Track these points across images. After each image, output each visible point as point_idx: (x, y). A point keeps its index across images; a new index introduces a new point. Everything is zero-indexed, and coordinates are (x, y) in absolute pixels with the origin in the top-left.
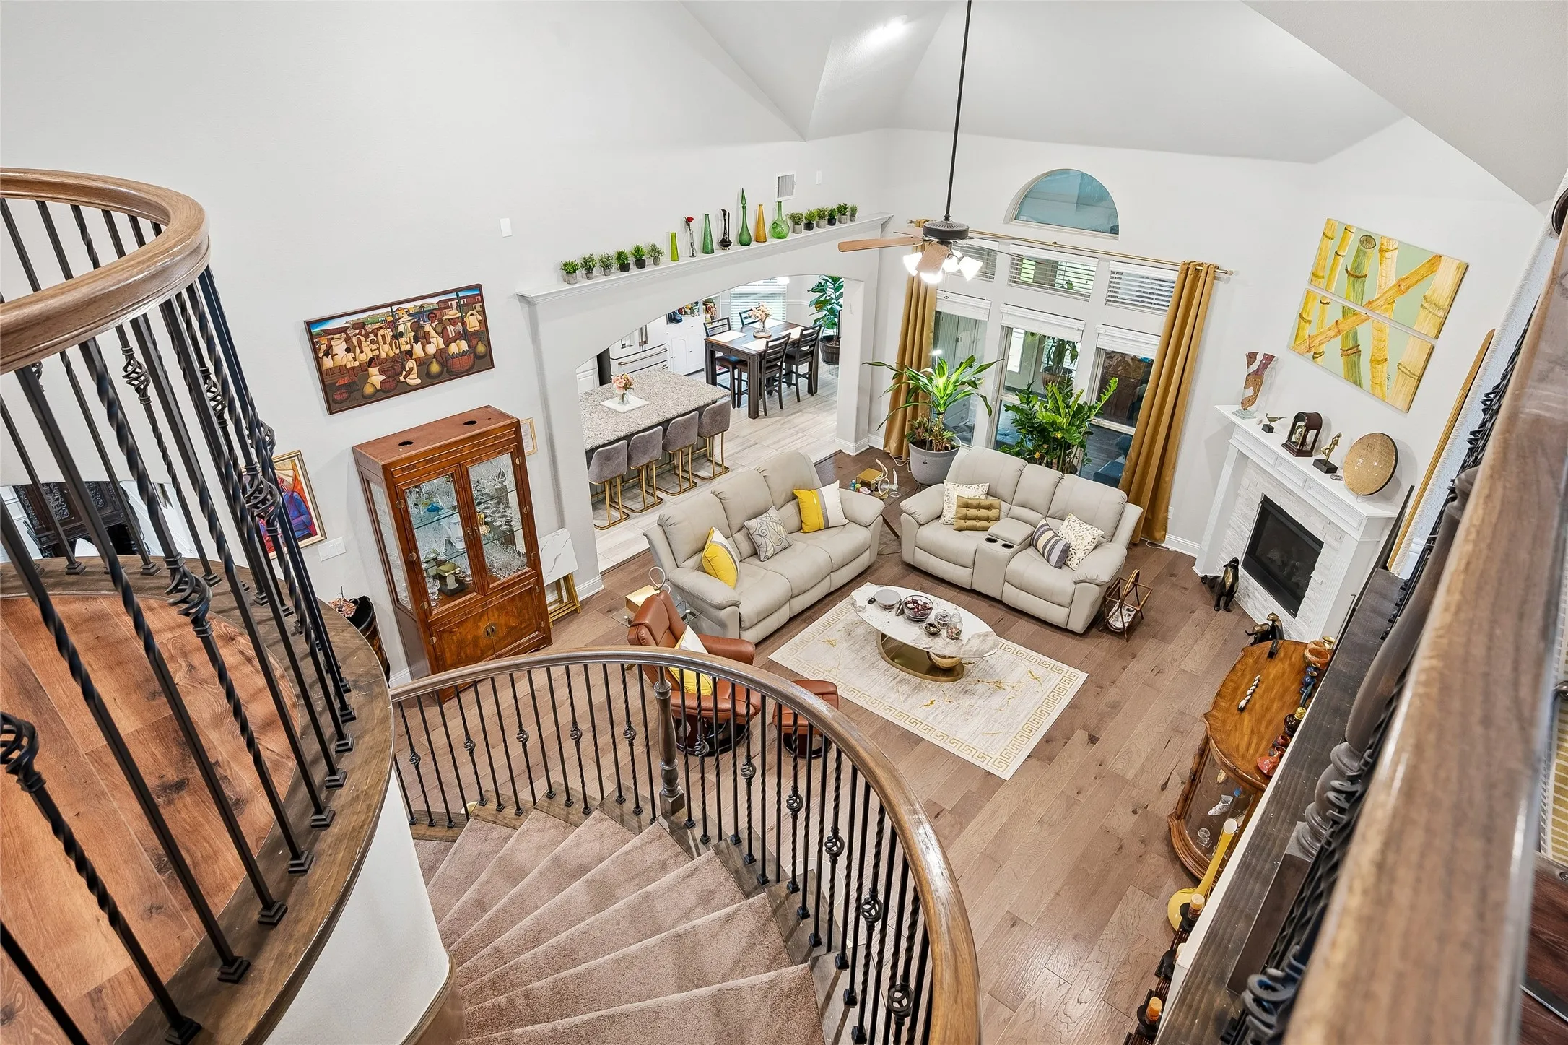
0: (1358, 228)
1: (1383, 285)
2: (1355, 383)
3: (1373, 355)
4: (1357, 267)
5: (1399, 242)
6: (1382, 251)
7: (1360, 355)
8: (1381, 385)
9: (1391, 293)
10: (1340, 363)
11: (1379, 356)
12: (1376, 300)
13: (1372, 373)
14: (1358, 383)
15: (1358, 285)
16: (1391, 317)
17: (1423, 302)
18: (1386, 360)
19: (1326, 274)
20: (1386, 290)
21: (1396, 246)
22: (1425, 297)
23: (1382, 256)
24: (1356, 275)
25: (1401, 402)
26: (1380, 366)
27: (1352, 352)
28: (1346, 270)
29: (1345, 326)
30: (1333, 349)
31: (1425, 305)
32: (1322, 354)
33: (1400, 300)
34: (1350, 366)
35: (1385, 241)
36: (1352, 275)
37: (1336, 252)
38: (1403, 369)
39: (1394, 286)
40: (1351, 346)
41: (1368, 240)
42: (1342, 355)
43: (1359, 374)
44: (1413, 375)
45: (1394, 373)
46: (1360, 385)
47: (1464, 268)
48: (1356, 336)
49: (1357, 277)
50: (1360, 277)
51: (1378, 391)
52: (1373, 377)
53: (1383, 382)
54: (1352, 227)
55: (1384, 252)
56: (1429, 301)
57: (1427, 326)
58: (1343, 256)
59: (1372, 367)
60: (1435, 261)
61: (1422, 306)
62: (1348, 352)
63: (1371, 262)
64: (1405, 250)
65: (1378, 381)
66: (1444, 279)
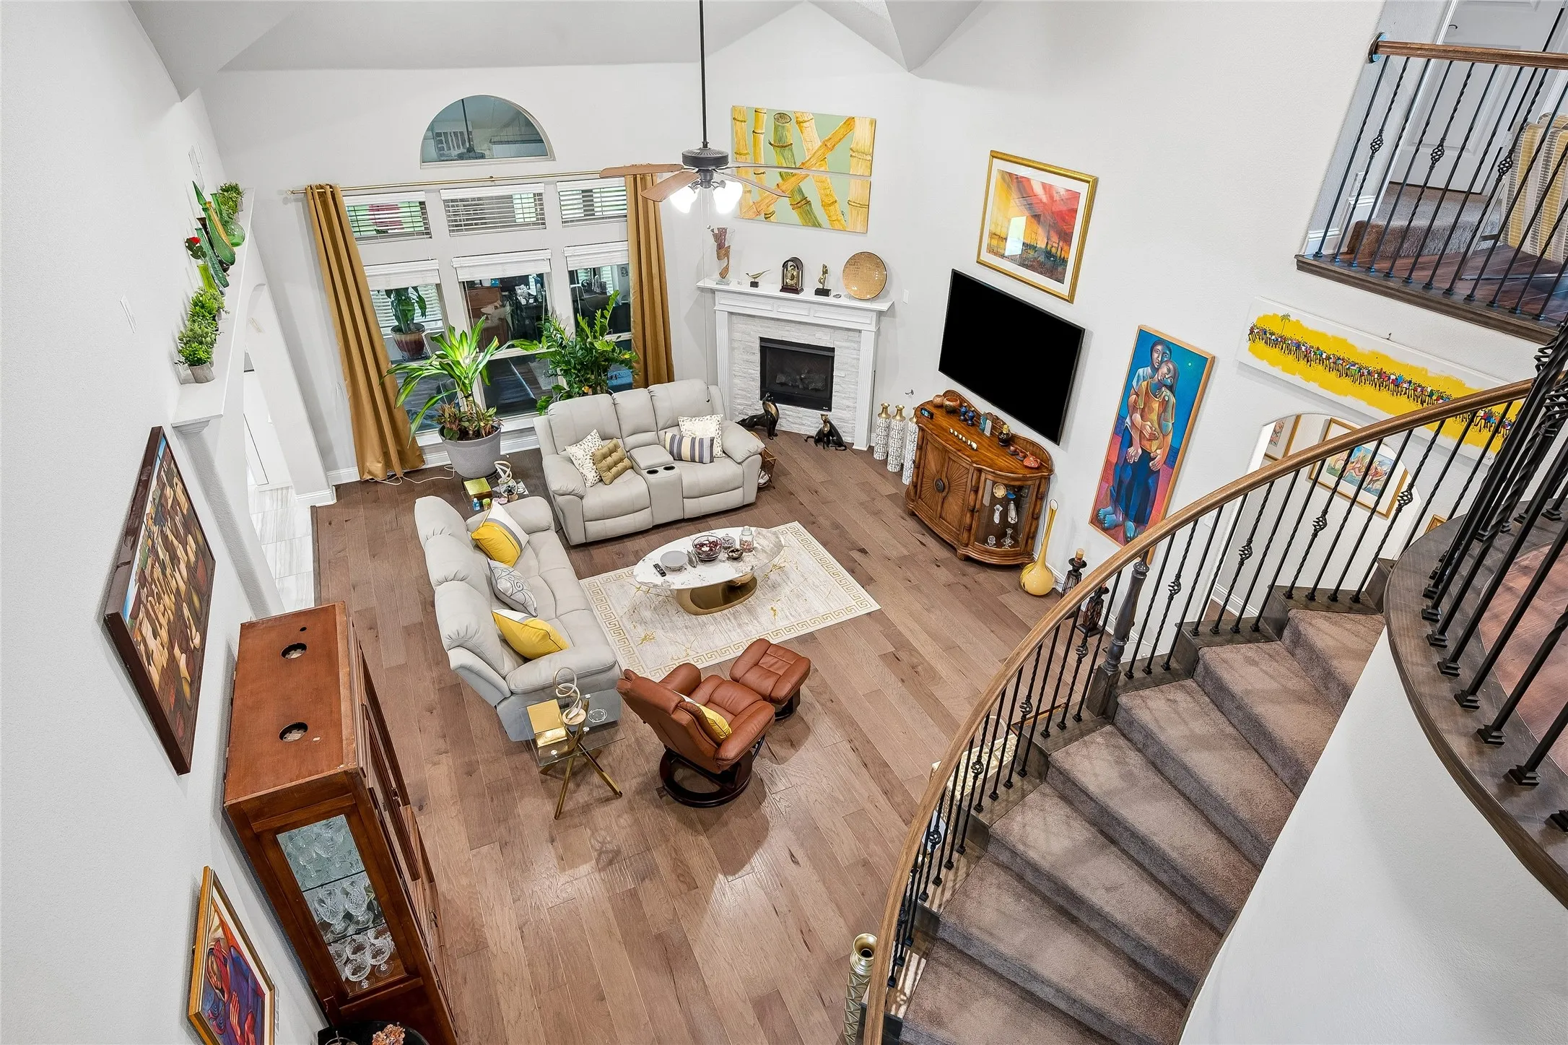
0: (767, 110)
1: (811, 148)
2: (814, 225)
3: (822, 201)
4: (780, 140)
5: (813, 114)
6: (799, 123)
7: (810, 204)
8: (837, 220)
9: (820, 152)
10: (794, 216)
11: (827, 201)
12: (808, 161)
13: (827, 214)
14: (816, 224)
15: (787, 152)
16: (828, 170)
17: (851, 153)
18: (836, 201)
19: (750, 150)
20: (814, 151)
21: (812, 117)
22: (851, 149)
23: (801, 128)
24: (781, 145)
25: (859, 228)
26: (832, 207)
27: (802, 204)
28: (770, 144)
29: (789, 185)
30: (783, 206)
31: (854, 155)
32: (773, 213)
33: (829, 156)
34: (804, 215)
35: (798, 115)
36: (778, 147)
37: (753, 132)
38: (853, 204)
39: (821, 147)
40: (799, 200)
41: (781, 116)
42: (793, 209)
43: (815, 217)
44: (862, 206)
45: (847, 209)
46: (820, 226)
47: (874, 123)
48: (800, 191)
49: (782, 147)
50: (786, 146)
51: (837, 225)
52: (829, 217)
53: (839, 219)
54: (761, 109)
55: (801, 124)
56: (857, 151)
57: (860, 169)
58: (762, 133)
59: (825, 210)
60: (850, 122)
61: (851, 156)
62: (799, 205)
63: (791, 133)
64: (821, 119)
65: (834, 218)
66: (861, 134)
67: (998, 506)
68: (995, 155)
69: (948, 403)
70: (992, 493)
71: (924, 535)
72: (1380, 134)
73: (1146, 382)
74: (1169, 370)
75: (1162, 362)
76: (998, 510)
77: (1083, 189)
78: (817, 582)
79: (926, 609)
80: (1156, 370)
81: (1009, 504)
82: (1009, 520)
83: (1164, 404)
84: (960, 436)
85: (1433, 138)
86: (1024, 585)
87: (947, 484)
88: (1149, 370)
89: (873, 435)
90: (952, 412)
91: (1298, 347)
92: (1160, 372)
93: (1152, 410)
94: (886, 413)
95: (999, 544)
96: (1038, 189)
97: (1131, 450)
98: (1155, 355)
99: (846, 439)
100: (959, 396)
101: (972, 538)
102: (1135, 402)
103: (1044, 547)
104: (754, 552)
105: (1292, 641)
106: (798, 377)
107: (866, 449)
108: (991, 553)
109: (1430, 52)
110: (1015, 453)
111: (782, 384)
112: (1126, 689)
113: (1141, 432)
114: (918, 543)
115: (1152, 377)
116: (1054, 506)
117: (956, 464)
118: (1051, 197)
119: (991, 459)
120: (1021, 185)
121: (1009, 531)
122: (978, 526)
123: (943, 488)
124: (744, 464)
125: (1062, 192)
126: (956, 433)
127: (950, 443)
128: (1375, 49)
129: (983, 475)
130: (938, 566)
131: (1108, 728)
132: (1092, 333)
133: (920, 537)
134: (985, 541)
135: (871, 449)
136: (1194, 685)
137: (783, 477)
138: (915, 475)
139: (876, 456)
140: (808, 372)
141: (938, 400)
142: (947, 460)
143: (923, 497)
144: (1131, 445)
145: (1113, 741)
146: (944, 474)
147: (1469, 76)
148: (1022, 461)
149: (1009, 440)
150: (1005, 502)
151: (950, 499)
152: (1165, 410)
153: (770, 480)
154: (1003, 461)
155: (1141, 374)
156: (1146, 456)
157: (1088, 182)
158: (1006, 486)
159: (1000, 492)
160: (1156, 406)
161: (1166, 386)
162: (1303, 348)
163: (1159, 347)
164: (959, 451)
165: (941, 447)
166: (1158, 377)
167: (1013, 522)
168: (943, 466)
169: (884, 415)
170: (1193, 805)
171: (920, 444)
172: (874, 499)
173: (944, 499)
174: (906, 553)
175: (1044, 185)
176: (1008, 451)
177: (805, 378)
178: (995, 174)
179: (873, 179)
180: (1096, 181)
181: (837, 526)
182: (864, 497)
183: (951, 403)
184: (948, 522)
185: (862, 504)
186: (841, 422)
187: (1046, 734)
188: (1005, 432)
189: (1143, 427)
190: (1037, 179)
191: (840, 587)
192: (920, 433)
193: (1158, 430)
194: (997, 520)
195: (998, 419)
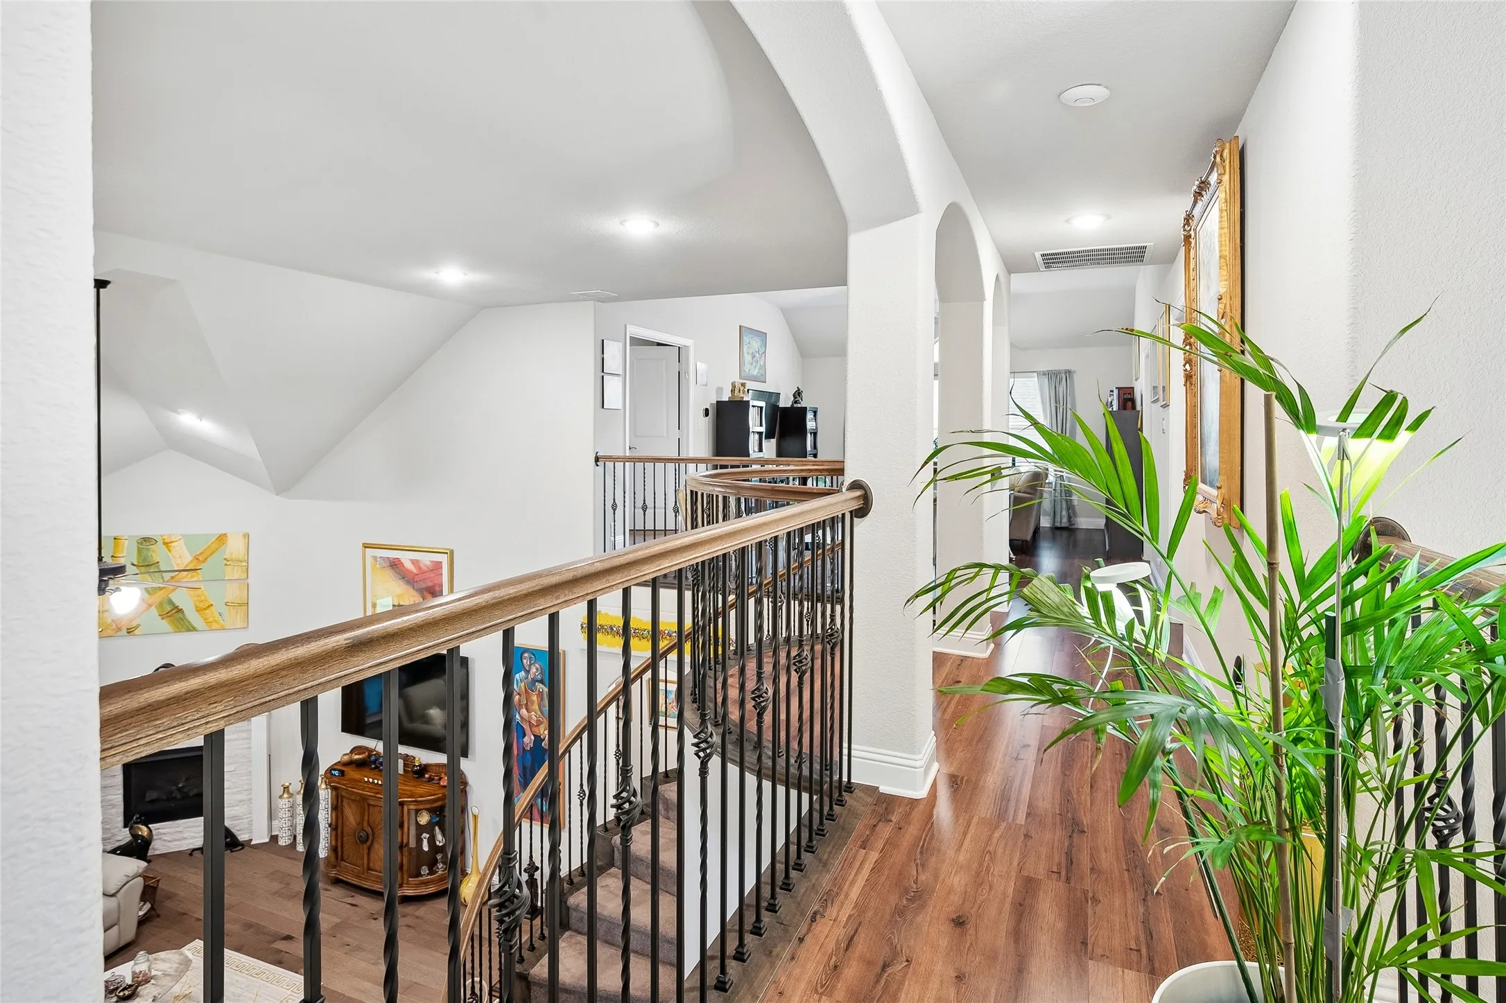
0: (129, 536)
1: (181, 563)
2: (189, 630)
3: (196, 607)
4: (145, 559)
5: (181, 535)
6: (166, 544)
7: (183, 612)
8: (215, 621)
10: (165, 625)
11: (201, 605)
13: (202, 617)
14: (191, 629)
15: (153, 569)
16: (201, 579)
17: (225, 562)
18: (212, 605)
21: (180, 537)
22: (225, 559)
23: (168, 548)
24: (146, 564)
25: (239, 624)
26: (207, 611)
27: (173, 613)
28: (133, 565)
29: (157, 598)
30: (150, 618)
31: (228, 563)
32: (138, 626)
33: (202, 567)
34: (176, 623)
35: (165, 537)
36: (142, 566)
37: (113, 556)
38: (230, 604)
39: (192, 561)
40: (170, 609)
41: (146, 541)
42: (162, 619)
43: (189, 623)
44: (240, 605)
45: (224, 609)
46: (193, 629)
47: (247, 536)
48: (170, 602)
49: (148, 566)
50: (152, 565)
51: (215, 626)
52: (205, 619)
53: (216, 619)
54: (121, 536)
55: (169, 545)
56: (231, 560)
57: (237, 574)
58: (122, 557)
59: (200, 614)
60: (222, 538)
61: (226, 565)
62: (170, 614)
63: (157, 553)
64: (188, 539)
65: (211, 620)
66: (235, 547)
67: (424, 835)
68: (366, 546)
69: (357, 757)
70: (417, 822)
71: (353, 896)
72: (614, 501)
73: (523, 683)
74: (537, 669)
75: (531, 665)
76: (425, 838)
77: (444, 559)
78: (239, 991)
79: (374, 964)
80: (528, 672)
81: (433, 830)
82: (438, 843)
83: (540, 694)
84: (376, 781)
85: (640, 503)
86: (465, 900)
87: (370, 831)
88: (523, 674)
89: (275, 823)
90: (361, 765)
91: (612, 629)
92: (531, 672)
93: (533, 702)
94: (288, 792)
95: (432, 872)
96: (408, 565)
97: (526, 740)
98: (525, 661)
99: (242, 837)
100: (366, 748)
101: (405, 876)
102: (520, 700)
103: (475, 858)
104: (153, 981)
105: (665, 809)
106: (174, 788)
107: (267, 840)
108: (426, 883)
109: (625, 460)
110: (431, 779)
111: (152, 801)
112: (571, 893)
113: (530, 722)
114: (349, 906)
115: (527, 678)
116: (476, 811)
117: (376, 809)
118: (420, 568)
119: (410, 791)
120: (395, 565)
121: (439, 857)
122: (409, 861)
123: (366, 840)
124: (119, 895)
125: (428, 563)
126: (371, 780)
127: (367, 790)
128: (597, 459)
129: (406, 808)
130: (375, 919)
131: (567, 934)
132: (473, 659)
133: (350, 900)
134: (419, 875)
135: (274, 839)
136: (616, 869)
137: (168, 901)
138: (333, 838)
139: (282, 842)
140: (187, 779)
141: (346, 758)
142: (366, 806)
143: (345, 857)
144: (524, 736)
145: (573, 941)
146: (365, 824)
147: (644, 469)
148: (439, 784)
149: (424, 769)
150: (429, 828)
151: (376, 846)
152: (542, 700)
153: (152, 908)
154: (422, 789)
155: (519, 679)
156: (538, 739)
157: (447, 553)
158: (428, 810)
159: (424, 819)
160: (535, 698)
161: (538, 681)
162: (615, 629)
163: (526, 655)
164: (377, 793)
165: (358, 798)
166: (531, 676)
167: (441, 844)
168: (362, 815)
169: (286, 796)
170: (641, 954)
171: (335, 803)
172: (288, 884)
173: (369, 849)
174: (337, 920)
175: (414, 562)
176: (424, 780)
177: (183, 787)
178: (369, 561)
179: (249, 581)
180: (452, 552)
181: (249, 926)
182: (276, 886)
183: (361, 756)
184: (377, 872)
185: (275, 893)
186: (234, 820)
187: (522, 960)
188: (417, 764)
189: (530, 717)
190: (406, 558)
191: (268, 984)
192: (334, 793)
193: (541, 716)
194: (426, 848)
195: (407, 755)
